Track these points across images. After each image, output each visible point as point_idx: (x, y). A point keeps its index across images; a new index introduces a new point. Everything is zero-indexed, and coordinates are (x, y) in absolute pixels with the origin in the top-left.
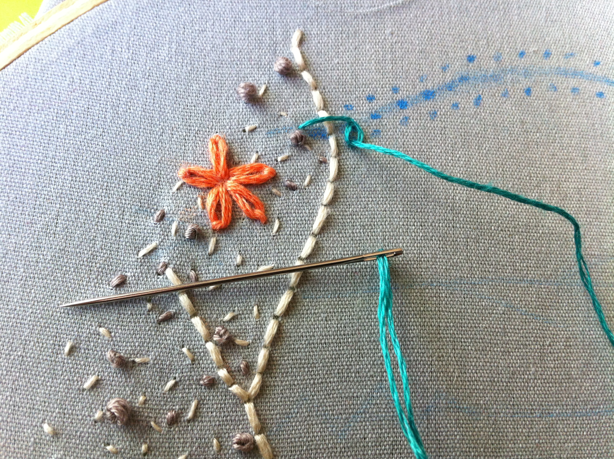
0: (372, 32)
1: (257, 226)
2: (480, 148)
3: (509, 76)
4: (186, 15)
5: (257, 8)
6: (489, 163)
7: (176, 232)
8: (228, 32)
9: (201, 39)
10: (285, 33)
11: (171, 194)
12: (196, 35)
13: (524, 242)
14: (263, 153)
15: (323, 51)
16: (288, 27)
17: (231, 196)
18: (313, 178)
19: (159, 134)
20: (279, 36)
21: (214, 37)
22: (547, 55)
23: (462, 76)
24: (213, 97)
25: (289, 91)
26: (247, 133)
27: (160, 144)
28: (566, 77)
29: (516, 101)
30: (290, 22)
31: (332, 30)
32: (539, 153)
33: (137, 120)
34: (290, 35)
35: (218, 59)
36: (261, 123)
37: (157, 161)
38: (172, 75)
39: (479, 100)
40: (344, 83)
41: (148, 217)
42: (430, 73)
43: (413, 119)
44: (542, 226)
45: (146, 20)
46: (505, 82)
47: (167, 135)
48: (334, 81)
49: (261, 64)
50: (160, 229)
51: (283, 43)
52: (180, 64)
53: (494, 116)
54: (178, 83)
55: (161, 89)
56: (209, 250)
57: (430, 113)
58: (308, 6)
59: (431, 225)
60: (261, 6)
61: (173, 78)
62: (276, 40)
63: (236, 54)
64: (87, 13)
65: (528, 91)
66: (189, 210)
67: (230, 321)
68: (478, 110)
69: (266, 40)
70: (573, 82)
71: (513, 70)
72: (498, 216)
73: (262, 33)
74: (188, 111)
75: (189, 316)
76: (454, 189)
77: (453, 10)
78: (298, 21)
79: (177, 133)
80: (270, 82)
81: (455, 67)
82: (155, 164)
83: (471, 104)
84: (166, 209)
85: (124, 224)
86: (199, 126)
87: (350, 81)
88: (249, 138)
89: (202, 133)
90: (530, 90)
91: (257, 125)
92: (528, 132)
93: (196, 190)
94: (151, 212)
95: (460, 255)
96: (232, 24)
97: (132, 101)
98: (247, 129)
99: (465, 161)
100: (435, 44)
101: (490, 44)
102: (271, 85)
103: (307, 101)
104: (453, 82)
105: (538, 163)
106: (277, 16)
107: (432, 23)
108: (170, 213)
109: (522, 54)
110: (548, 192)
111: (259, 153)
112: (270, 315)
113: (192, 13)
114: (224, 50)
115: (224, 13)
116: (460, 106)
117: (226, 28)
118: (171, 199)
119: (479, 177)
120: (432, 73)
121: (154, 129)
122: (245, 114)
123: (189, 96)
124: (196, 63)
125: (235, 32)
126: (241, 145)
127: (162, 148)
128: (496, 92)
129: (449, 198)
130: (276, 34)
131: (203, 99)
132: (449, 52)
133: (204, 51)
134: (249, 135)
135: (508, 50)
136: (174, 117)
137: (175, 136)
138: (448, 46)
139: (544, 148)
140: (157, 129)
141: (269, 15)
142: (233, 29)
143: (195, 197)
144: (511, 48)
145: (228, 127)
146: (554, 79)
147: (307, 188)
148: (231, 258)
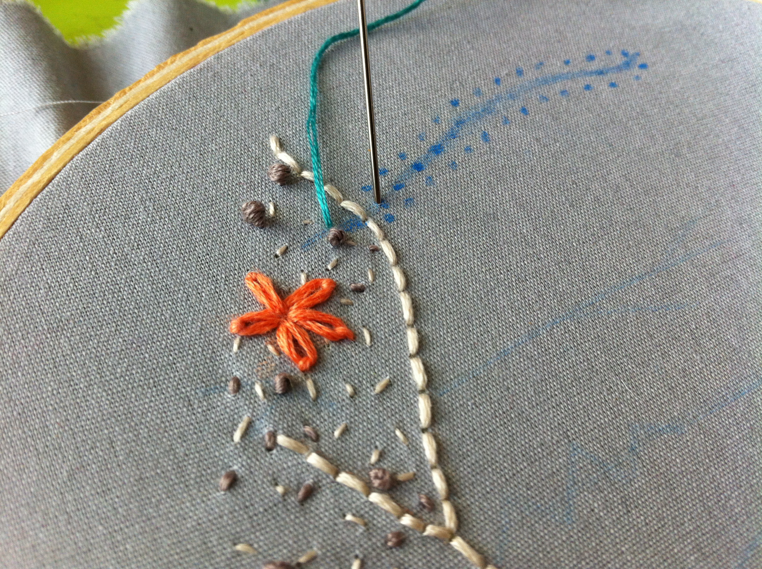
1: (347, 347)
3: (498, 104)
5: (218, 133)
8: (201, 167)
10: (260, 145)
11: (234, 356)
14: (310, 269)
16: (261, 139)
18: (374, 270)
19: (184, 299)
20: (257, 151)
21: (188, 178)
24: (223, 237)
25: (299, 197)
26: (281, 257)
30: (259, 133)
32: (570, 160)
33: (151, 296)
34: (267, 145)
35: (205, 198)
36: (290, 241)
37: (198, 329)
38: (164, 234)
41: (222, 394)
42: (426, 130)
43: (436, 176)
44: (616, 223)
49: (255, 184)
50: (243, 400)
51: (264, 155)
52: (166, 219)
53: (509, 144)
56: (311, 395)
57: (449, 165)
59: (517, 266)
60: (220, 130)
61: (167, 237)
62: (256, 156)
64: (27, 209)
65: (524, 111)
66: (264, 363)
67: (379, 461)
69: (245, 159)
70: (558, 87)
71: (499, 98)
72: (571, 231)
75: (331, 477)
76: (516, 224)
77: (412, 66)
78: (267, 129)
80: (274, 197)
81: (445, 116)
82: (198, 333)
84: (238, 374)
85: (198, 415)
86: (224, 272)
88: (286, 261)
89: (231, 278)
90: (525, 109)
92: (547, 145)
94: (221, 387)
95: (562, 282)
97: (133, 279)
99: (509, 194)
101: (464, 84)
102: (278, 199)
104: (452, 129)
106: (242, 133)
107: (399, 85)
108: (245, 377)
110: (600, 190)
112: (417, 431)
113: (150, 164)
114: (207, 187)
118: (238, 361)
123: (196, 246)
124: (184, 210)
126: (281, 271)
128: (497, 123)
129: (517, 235)
130: (253, 150)
131: (214, 243)
133: (186, 196)
134: (283, 258)
135: (483, 82)
139: (570, 154)
141: (234, 135)
142: (204, 162)
143: (263, 346)
144: (484, 80)
145: (257, 260)
146: (540, 91)
147: (374, 283)
148: (339, 392)
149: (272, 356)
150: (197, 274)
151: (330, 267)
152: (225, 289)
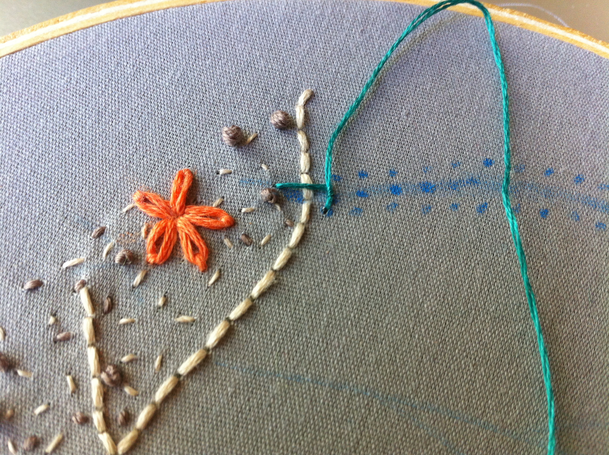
1: (194, 272)
2: (469, 259)
3: (526, 191)
4: (202, 48)
5: (275, 60)
6: (474, 278)
7: (109, 253)
8: (238, 74)
9: (209, 74)
10: (295, 90)
11: (119, 214)
12: (205, 69)
13: (489, 377)
14: (229, 200)
16: (300, 85)
17: (178, 234)
18: (272, 239)
19: (131, 152)
20: (288, 92)
22: (579, 179)
23: (472, 179)
24: (198, 132)
25: (278, 146)
27: (128, 163)
28: (594, 209)
29: (527, 220)
30: (304, 80)
34: (300, 93)
35: (218, 97)
36: (237, 170)
37: (118, 178)
39: (484, 207)
40: (339, 153)
41: (87, 231)
42: (437, 167)
43: (402, 208)
45: (161, 43)
46: (519, 196)
47: (138, 156)
49: (259, 113)
50: (93, 246)
51: (290, 98)
52: (178, 92)
53: (496, 229)
54: (169, 109)
55: (150, 111)
56: (135, 282)
57: (423, 207)
58: (328, 70)
60: (279, 58)
61: (165, 103)
62: (283, 95)
63: (238, 97)
65: (544, 213)
66: (130, 235)
67: (128, 363)
68: (479, 219)
69: (273, 91)
73: (271, 84)
74: (168, 138)
75: (87, 343)
78: (313, 81)
79: (149, 157)
80: (262, 132)
81: (466, 167)
82: (115, 181)
83: (473, 210)
84: (108, 228)
85: (61, 231)
86: (173, 155)
87: (346, 152)
88: (220, 181)
89: (174, 163)
90: (547, 213)
91: (233, 170)
93: (145, 217)
94: (91, 226)
95: (409, 370)
96: (244, 67)
97: (117, 115)
98: (222, 171)
100: (452, 139)
102: (262, 136)
103: (293, 161)
104: (460, 182)
106: (292, 71)
108: (109, 233)
109: (549, 172)
111: (225, 199)
112: (171, 371)
113: (209, 48)
114: (227, 90)
115: (240, 56)
116: (459, 208)
117: (237, 70)
118: (117, 219)
120: (439, 167)
121: (128, 147)
122: (225, 157)
125: (245, 77)
126: (210, 186)
127: (128, 167)
130: (286, 89)
132: (465, 150)
134: (221, 178)
135: (534, 164)
136: (152, 140)
137: (145, 159)
138: (466, 144)
140: (131, 148)
141: (285, 69)
142: (244, 73)
143: (141, 223)
144: (538, 163)
145: (202, 165)
146: (580, 208)
147: (262, 248)
148: (154, 297)
149: (140, 236)
150: (156, 143)
151: (244, 210)
152: (162, 167)
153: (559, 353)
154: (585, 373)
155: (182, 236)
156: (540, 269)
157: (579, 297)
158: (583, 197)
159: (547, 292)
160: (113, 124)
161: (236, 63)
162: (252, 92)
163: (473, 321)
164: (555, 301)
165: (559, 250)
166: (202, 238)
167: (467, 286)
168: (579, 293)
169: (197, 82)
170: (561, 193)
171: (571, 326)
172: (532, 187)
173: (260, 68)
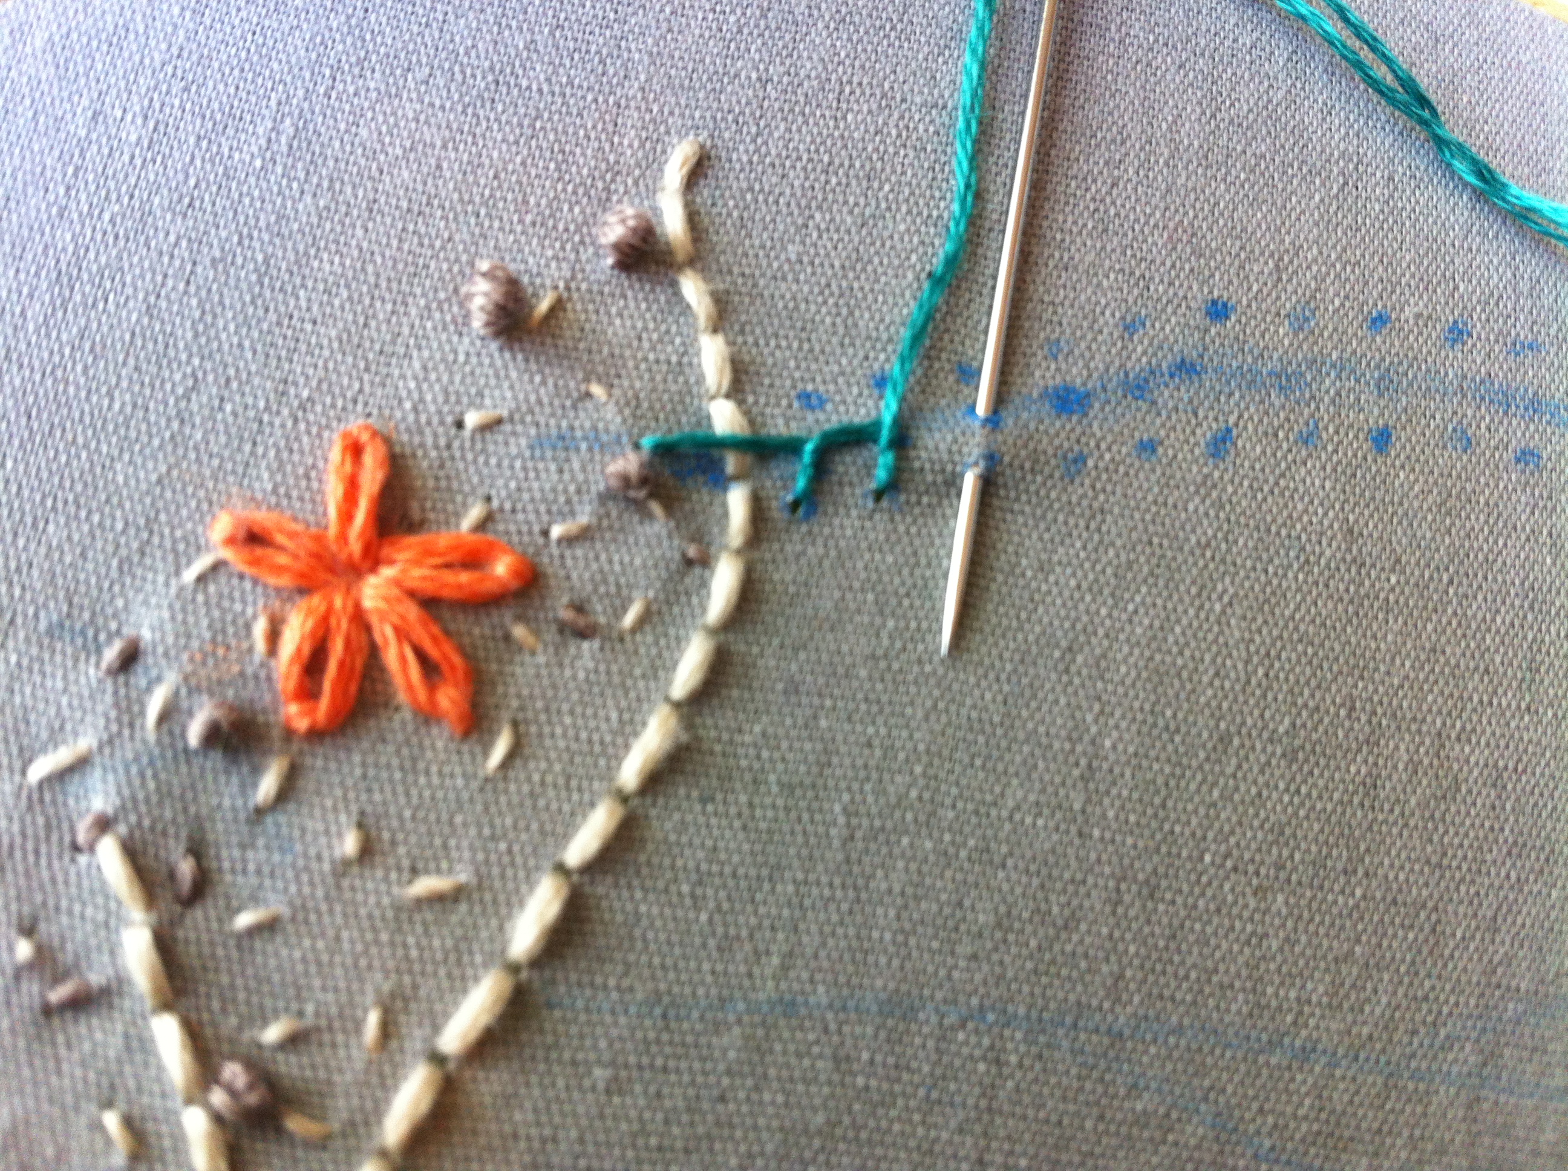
0: (924, 184)
1: (436, 739)
2: (1205, 594)
3: (1328, 381)
4: (349, 40)
5: (576, 56)
6: (1226, 644)
7: (165, 717)
8: (470, 111)
9: (381, 118)
10: (648, 145)
11: (174, 590)
12: (366, 104)
13: (1300, 917)
14: (508, 506)
15: (757, 217)
16: (662, 129)
17: (368, 628)
18: (655, 607)
19: (181, 391)
20: (629, 152)
21: (422, 118)
22: (1457, 334)
23: (1183, 361)
24: (378, 304)
25: (628, 323)
26: (467, 433)
27: (175, 425)
28: (1506, 413)
29: (1339, 462)
30: (671, 113)
31: (799, 158)
32: (1390, 637)
33: (122, 338)
34: (664, 152)
35: (420, 188)
36: (518, 409)
37: (154, 477)
38: (262, 216)
39: (1224, 441)
40: (809, 326)
41: (83, 656)
42: (1083, 337)
44: (1367, 874)
45: (220, 36)
46: (1313, 397)
47: (205, 399)
48: (778, 315)
49: (555, 227)
50: (111, 700)
51: (637, 172)
52: (295, 185)
53: (1265, 499)
54: (277, 241)
55: (217, 254)
56: (261, 795)
57: (1063, 460)
58: (737, 75)
60: (588, 52)
61: (262, 224)
62: (617, 162)
63: (482, 182)
65: (1382, 439)
66: (222, 651)
67: (280, 1046)
68: (1216, 474)
69: (584, 154)
71: (1343, 367)
72: (1229, 819)
73: (575, 133)
74: (289, 333)
75: (147, 1006)
76: (1102, 712)
78: (697, 114)
79: (237, 398)
80: (573, 285)
81: (1163, 329)
82: (145, 486)
83: (1197, 451)
84: (146, 634)
86: (314, 383)
87: (828, 320)
88: (472, 449)
89: (319, 408)
90: (1389, 436)
91: (505, 413)
92: (1363, 564)
93: (259, 590)
94: (95, 640)
95: (1089, 932)
96: (487, 88)
97: (118, 276)
98: (472, 419)
99: (1151, 626)
100: (1113, 250)
101: (1285, 277)
102: (575, 296)
103: (680, 363)
104: (1151, 373)
105: (1382, 668)
106: (633, 89)
107: (1115, 185)
108: (154, 653)
109: (1379, 321)
110: (1401, 766)
111: (495, 504)
112: (418, 1047)
113: (368, 37)
114: (445, 165)
115: (467, 53)
116: (1160, 450)
117: (467, 99)
118: (172, 607)
119: (1189, 687)
120: (1089, 336)
121: (167, 374)
122: (472, 373)
123: (304, 286)
124: (349, 190)
125: (492, 116)
127: (179, 439)
128: (1281, 426)
130: (621, 144)
131: (347, 306)
132: (1152, 278)
133: (382, 158)
134: (473, 439)
135: (1337, 302)
136: (240, 345)
137: (228, 408)
138: (1153, 261)
139: (1405, 623)
140: (178, 377)
141: (609, 82)
142: (488, 105)
143: (250, 611)
144: (1347, 297)
145: (408, 405)
146: (1469, 413)
147: (628, 638)
148: (327, 832)
149: (251, 650)
150: (255, 352)
151: (556, 531)
152: (283, 426)
153: (1468, 822)
154: (1537, 867)
155: (385, 633)
156: (1392, 598)
157: (1498, 659)
158: (1473, 380)
159: (1418, 657)
160: (111, 307)
161: (459, 77)
162: (523, 163)
163: (1239, 767)
164: (1441, 682)
165: (1433, 539)
166: (447, 632)
167: (1211, 672)
168: (1497, 651)
169: (348, 148)
170: (1415, 377)
171: (1488, 745)
172: (1340, 367)
173: (534, 87)
